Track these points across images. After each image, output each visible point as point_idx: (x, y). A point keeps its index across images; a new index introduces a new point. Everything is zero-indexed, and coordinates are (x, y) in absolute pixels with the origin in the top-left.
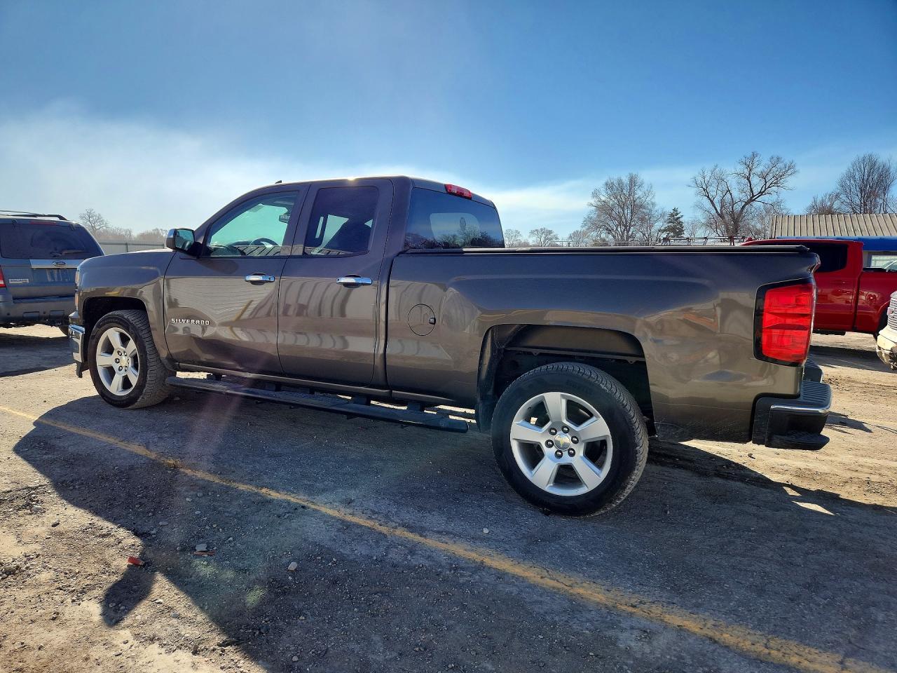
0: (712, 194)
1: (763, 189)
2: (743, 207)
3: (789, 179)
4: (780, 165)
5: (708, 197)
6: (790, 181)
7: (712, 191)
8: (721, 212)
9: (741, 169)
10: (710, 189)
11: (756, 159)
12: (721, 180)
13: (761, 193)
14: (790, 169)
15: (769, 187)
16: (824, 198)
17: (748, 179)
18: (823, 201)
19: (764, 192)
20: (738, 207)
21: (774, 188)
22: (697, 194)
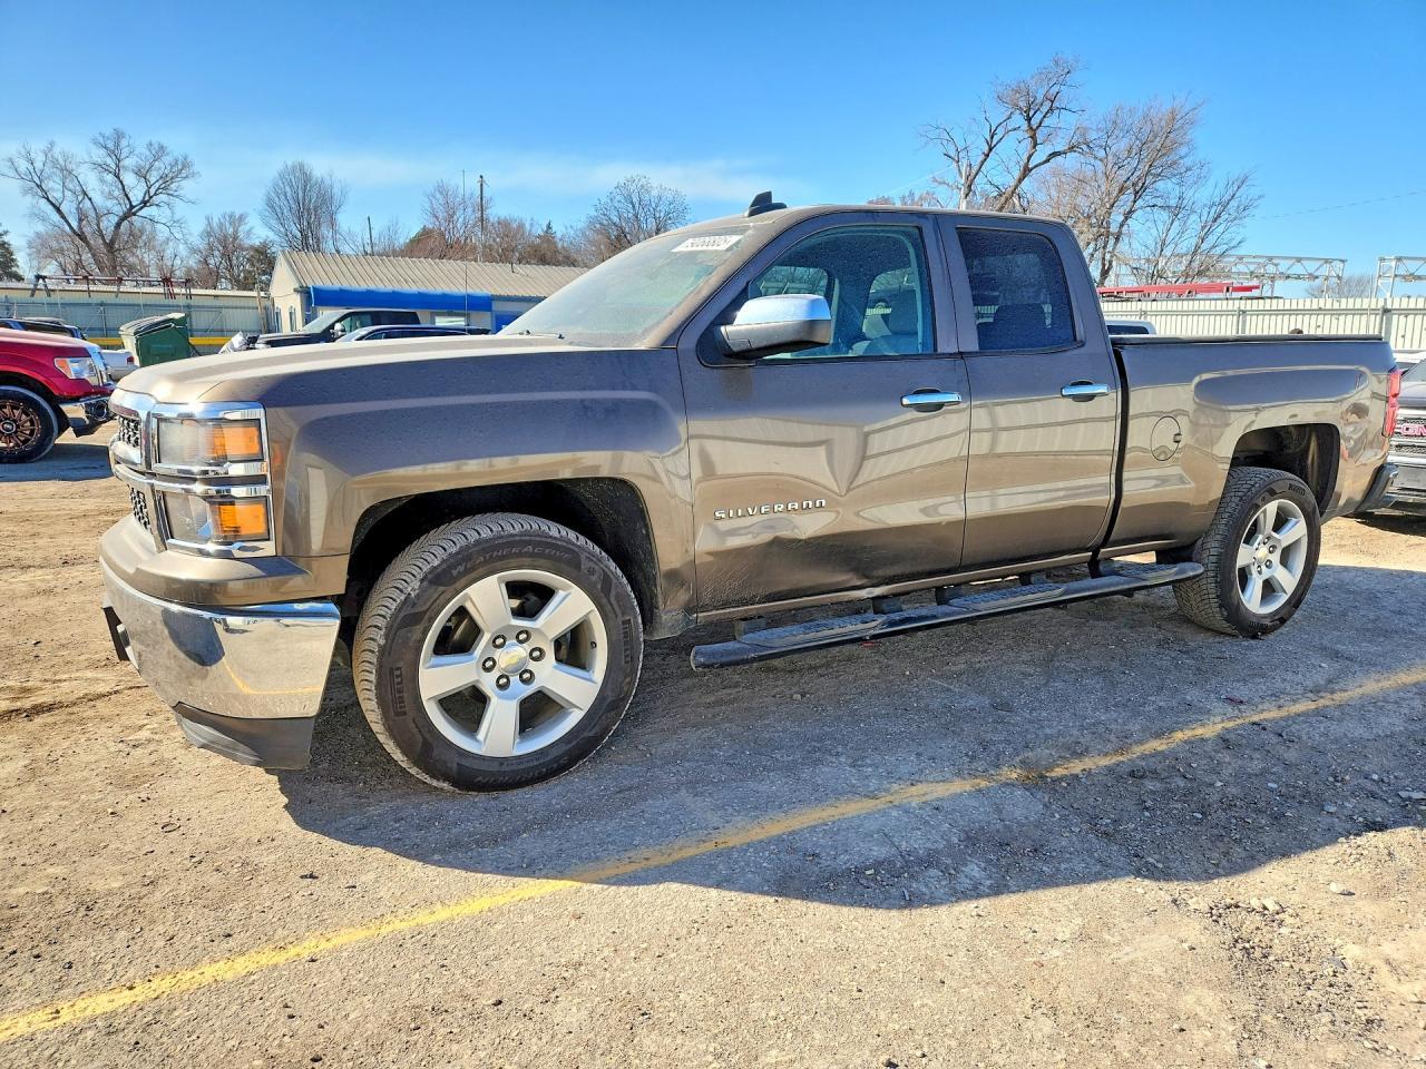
0: (55, 195)
1: (147, 198)
2: (118, 225)
3: (184, 183)
4: (168, 159)
5: (48, 199)
6: (186, 187)
7: (54, 187)
8: (80, 228)
9: (99, 155)
10: (48, 185)
11: (124, 143)
12: (66, 172)
13: (145, 203)
14: (182, 169)
15: (155, 194)
16: (222, 220)
17: (118, 177)
18: (221, 225)
19: (148, 201)
20: (108, 224)
21: (162, 197)
22: (26, 192)
